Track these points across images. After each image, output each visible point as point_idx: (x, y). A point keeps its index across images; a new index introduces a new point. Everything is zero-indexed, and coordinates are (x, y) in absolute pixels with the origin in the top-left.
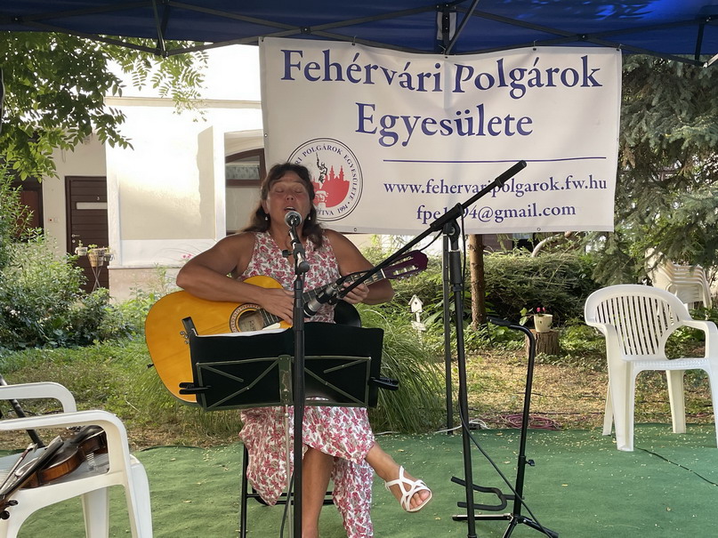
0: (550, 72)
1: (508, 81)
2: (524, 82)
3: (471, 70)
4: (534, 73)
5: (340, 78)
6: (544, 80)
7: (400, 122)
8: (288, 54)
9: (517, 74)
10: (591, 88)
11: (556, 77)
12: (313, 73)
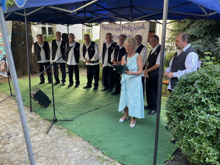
0: (137, 27)
1: (130, 29)
2: (133, 29)
3: (124, 26)
4: (134, 27)
5: (108, 30)
6: (136, 29)
7: (115, 36)
8: (103, 25)
9: (131, 28)
10: (144, 29)
11: (138, 28)
12: (105, 28)
